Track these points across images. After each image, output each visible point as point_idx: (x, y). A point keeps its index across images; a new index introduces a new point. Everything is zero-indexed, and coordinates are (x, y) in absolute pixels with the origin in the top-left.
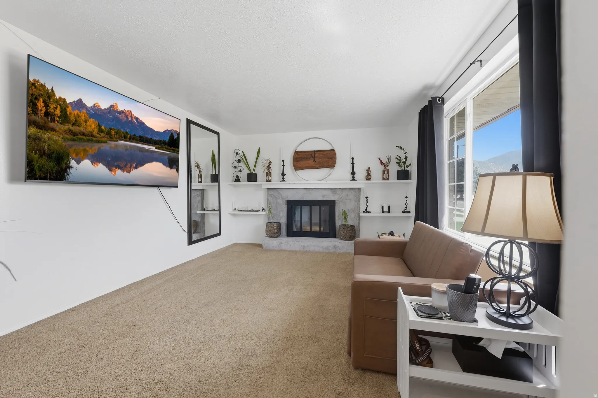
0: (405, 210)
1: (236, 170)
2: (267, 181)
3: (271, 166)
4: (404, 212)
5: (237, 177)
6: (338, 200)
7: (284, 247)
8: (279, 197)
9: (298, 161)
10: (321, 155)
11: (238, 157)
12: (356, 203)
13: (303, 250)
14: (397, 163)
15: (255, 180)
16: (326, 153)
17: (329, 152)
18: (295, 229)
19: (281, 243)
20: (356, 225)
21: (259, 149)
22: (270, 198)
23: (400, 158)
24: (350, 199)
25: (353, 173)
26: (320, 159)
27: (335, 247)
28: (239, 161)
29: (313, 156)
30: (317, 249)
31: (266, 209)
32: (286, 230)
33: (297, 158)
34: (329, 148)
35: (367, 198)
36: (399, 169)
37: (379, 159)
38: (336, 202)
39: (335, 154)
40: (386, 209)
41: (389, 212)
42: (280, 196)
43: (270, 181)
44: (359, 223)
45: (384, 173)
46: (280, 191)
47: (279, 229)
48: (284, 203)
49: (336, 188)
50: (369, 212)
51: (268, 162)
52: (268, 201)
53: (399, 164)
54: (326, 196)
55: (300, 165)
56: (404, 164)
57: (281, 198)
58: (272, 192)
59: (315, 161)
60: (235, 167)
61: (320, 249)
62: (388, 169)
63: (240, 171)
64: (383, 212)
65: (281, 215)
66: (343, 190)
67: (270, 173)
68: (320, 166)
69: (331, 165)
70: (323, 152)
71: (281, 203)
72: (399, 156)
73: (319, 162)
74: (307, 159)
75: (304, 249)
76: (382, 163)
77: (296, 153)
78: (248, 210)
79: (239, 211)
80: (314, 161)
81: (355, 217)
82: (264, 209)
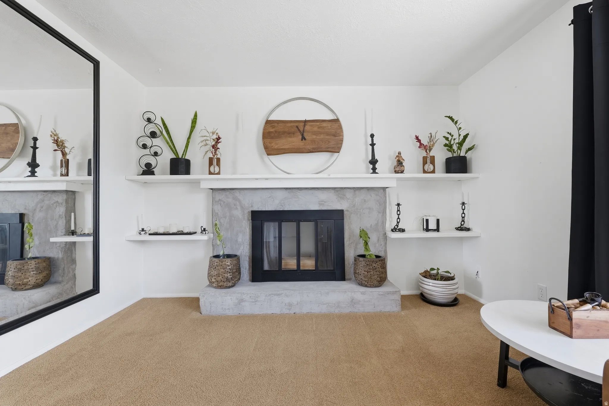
0: (462, 225)
1: (147, 151)
2: (210, 173)
3: (219, 146)
4: (461, 229)
5: (148, 165)
6: (347, 211)
7: (248, 309)
8: (235, 205)
9: (272, 138)
10: (316, 129)
11: (151, 128)
12: (380, 215)
13: (288, 312)
14: (446, 145)
15: (188, 172)
16: (324, 124)
17: (329, 125)
18: (266, 267)
19: (242, 301)
20: (381, 254)
21: (196, 115)
22: (218, 208)
23: (452, 136)
24: (370, 208)
25: (373, 162)
26: (314, 134)
27: (353, 302)
28: (153, 135)
29: (301, 129)
30: (316, 309)
31: (209, 228)
32: (249, 268)
33: (270, 133)
34: (329, 116)
35: (398, 205)
36: (450, 155)
37: (417, 138)
38: (345, 213)
39: (340, 127)
40: (432, 225)
41: (438, 230)
42: (238, 203)
43: (219, 173)
44: (386, 252)
45: (425, 163)
46: (237, 194)
47: (238, 270)
48: (246, 218)
49: (345, 188)
50: (403, 231)
51: (215, 137)
52: (214, 214)
53: (449, 146)
54: (325, 202)
55: (277, 146)
56: (460, 148)
57: (239, 207)
58: (219, 196)
59: (305, 139)
60: (144, 146)
61: (324, 309)
62: (432, 154)
63: (156, 154)
64: (427, 230)
65: (240, 240)
66: (357, 192)
67: (218, 160)
68: (313, 148)
69: (333, 146)
70: (318, 124)
71: (240, 216)
72: (450, 134)
73: (313, 141)
74: (290, 134)
75: (290, 309)
76: (421, 145)
77: (268, 122)
78: (171, 232)
79: (150, 234)
80: (303, 138)
81: (378, 240)
82: (205, 230)
